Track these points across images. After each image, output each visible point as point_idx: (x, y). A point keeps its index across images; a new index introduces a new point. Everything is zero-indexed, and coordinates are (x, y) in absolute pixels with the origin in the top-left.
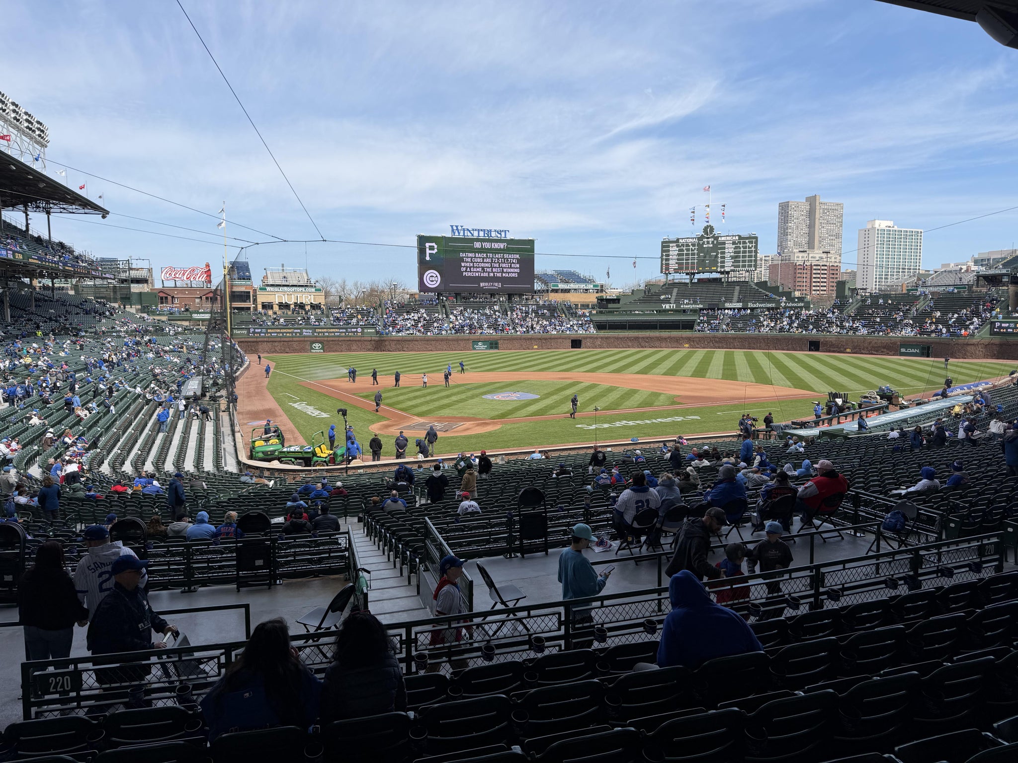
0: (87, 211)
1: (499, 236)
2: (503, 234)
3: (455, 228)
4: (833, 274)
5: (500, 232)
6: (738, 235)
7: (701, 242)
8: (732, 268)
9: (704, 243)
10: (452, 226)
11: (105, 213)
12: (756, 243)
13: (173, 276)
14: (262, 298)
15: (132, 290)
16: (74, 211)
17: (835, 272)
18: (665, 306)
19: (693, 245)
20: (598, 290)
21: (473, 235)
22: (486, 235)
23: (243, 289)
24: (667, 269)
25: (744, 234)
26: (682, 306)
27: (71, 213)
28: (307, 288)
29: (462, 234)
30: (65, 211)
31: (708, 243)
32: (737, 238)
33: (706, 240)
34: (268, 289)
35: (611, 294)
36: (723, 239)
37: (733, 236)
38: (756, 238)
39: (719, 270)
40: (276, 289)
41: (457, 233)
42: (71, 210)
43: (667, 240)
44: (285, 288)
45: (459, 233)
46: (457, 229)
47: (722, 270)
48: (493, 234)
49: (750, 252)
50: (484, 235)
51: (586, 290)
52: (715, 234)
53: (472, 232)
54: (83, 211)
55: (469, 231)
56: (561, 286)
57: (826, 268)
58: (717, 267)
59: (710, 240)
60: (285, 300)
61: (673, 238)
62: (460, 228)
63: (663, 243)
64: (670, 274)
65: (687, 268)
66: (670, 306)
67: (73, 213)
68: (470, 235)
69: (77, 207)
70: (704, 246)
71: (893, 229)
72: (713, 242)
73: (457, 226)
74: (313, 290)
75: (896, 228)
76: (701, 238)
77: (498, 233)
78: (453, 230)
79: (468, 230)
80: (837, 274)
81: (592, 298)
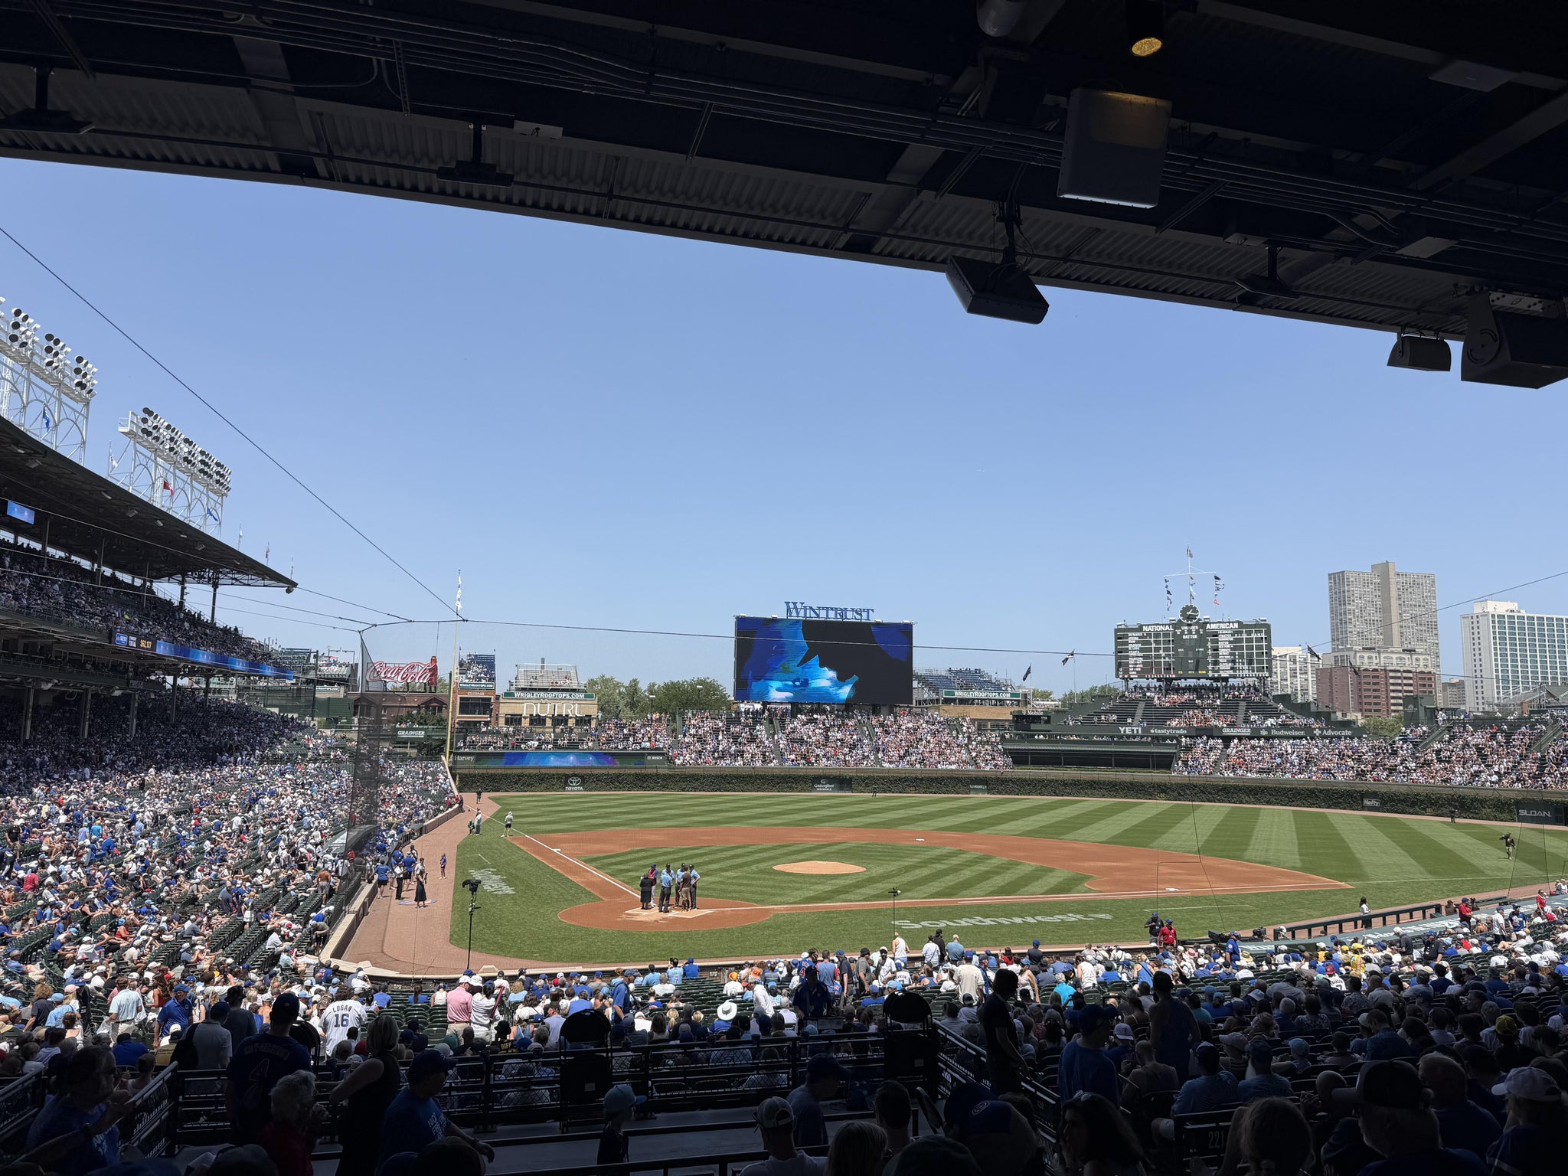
0: (267, 582)
1: (858, 617)
2: (864, 615)
3: (791, 605)
4: (1424, 685)
5: (859, 612)
6: (1238, 622)
7: (1178, 632)
8: (1231, 672)
9: (1183, 633)
10: (787, 603)
11: (291, 585)
12: (1268, 633)
13: (383, 675)
14: (506, 709)
15: (318, 695)
16: (250, 582)
17: (1427, 683)
18: (1125, 731)
19: (1166, 635)
20: (1019, 701)
21: (818, 616)
22: (838, 616)
23: (482, 695)
24: (1126, 671)
25: (1248, 619)
26: (1152, 731)
27: (245, 585)
28: (573, 694)
29: (802, 613)
30: (238, 583)
31: (1190, 632)
32: (1236, 625)
33: (1186, 628)
34: (517, 694)
35: (1037, 707)
36: (1213, 626)
37: (1229, 622)
38: (1268, 626)
39: (1210, 674)
40: (529, 695)
41: (794, 614)
42: (246, 582)
43: (1123, 627)
44: (542, 694)
45: (798, 613)
46: (796, 608)
47: (1216, 675)
48: (850, 615)
49: (1259, 647)
50: (836, 615)
51: (1000, 701)
52: (1199, 619)
53: (817, 611)
54: (262, 582)
55: (814, 610)
56: (959, 694)
57: (1411, 675)
58: (1207, 671)
59: (1193, 628)
60: (536, 710)
61: (1132, 623)
62: (799, 606)
63: (1116, 631)
64: (1132, 679)
65: (1158, 671)
66: (1133, 730)
67: (249, 585)
68: (813, 615)
69: (253, 577)
70: (1184, 637)
71: (1519, 614)
72: (1197, 632)
73: (795, 603)
74: (582, 696)
75: (1523, 613)
76: (1177, 625)
77: (858, 614)
78: (789, 610)
79: (811, 608)
80: (1431, 685)
81: (1005, 714)
